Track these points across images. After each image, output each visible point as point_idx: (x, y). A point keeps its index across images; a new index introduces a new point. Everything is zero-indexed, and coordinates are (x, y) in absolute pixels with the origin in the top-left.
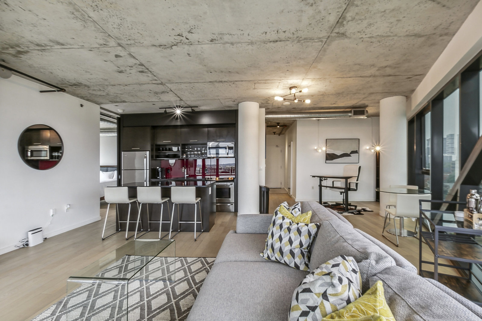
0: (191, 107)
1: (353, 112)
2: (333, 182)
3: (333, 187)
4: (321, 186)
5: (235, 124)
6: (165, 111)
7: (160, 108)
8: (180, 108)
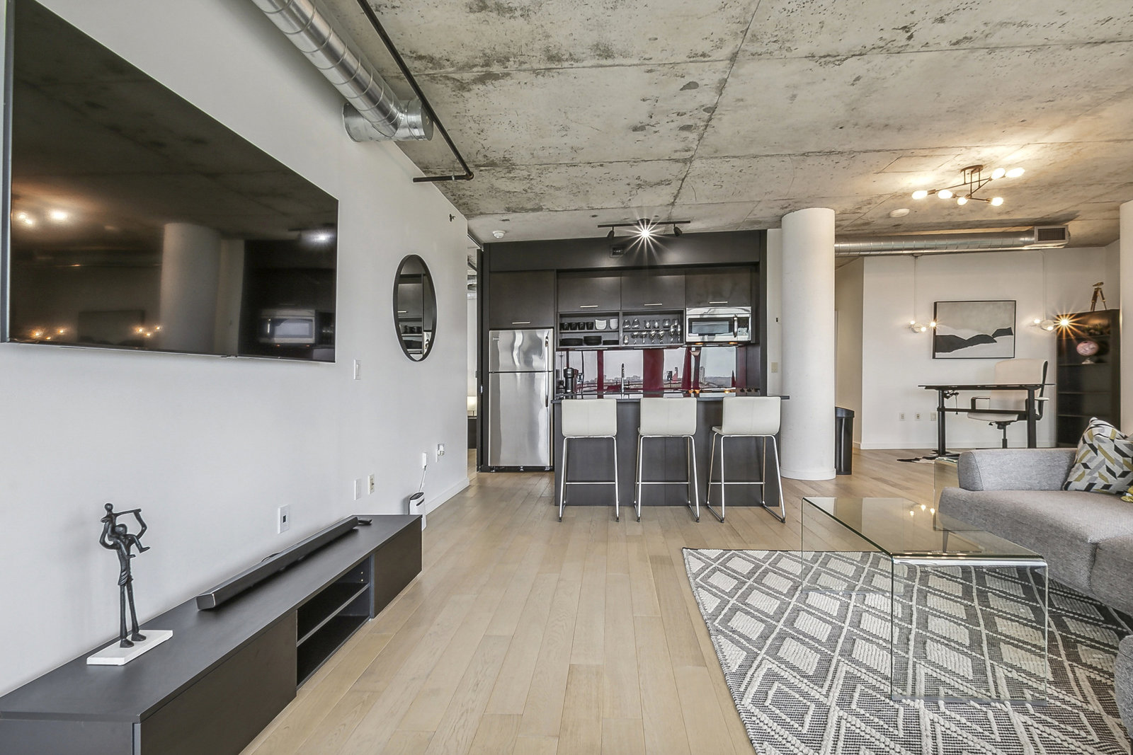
0: (674, 223)
1: (1036, 233)
2: (973, 401)
3: (973, 410)
4: (942, 410)
5: (758, 263)
6: (612, 233)
7: (599, 226)
8: (649, 226)
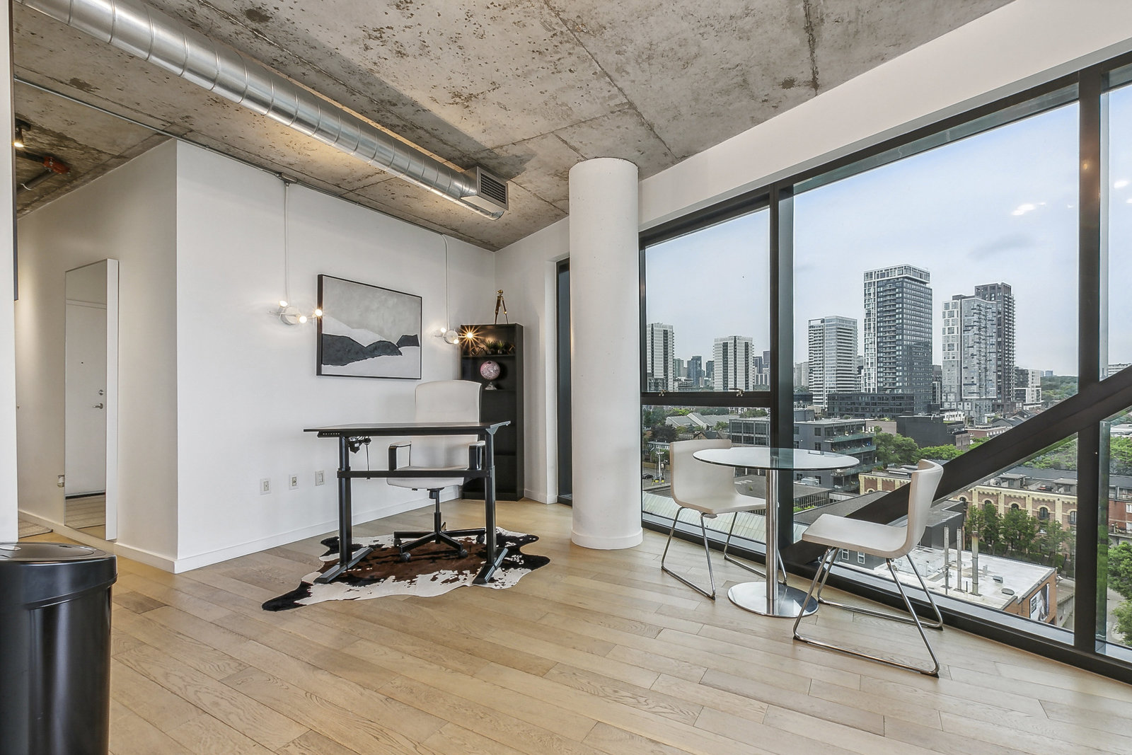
1: (479, 179)
2: (392, 451)
4: (346, 475)
